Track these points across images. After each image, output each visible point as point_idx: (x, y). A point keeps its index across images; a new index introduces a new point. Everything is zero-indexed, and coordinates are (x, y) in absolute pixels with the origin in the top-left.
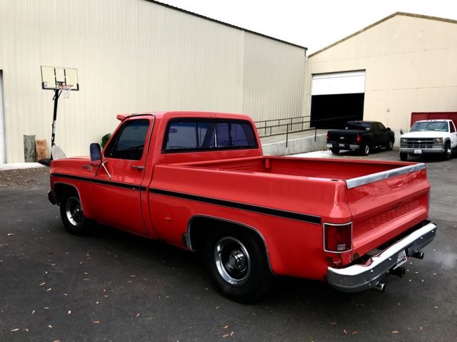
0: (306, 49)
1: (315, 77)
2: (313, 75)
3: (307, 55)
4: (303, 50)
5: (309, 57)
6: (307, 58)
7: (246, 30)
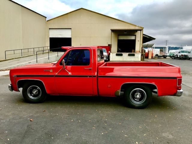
0: (46, 17)
1: (50, 30)
2: (50, 29)
3: (47, 20)
4: (45, 18)
5: (48, 21)
6: (46, 22)
7: (22, 6)
